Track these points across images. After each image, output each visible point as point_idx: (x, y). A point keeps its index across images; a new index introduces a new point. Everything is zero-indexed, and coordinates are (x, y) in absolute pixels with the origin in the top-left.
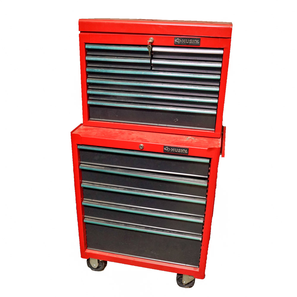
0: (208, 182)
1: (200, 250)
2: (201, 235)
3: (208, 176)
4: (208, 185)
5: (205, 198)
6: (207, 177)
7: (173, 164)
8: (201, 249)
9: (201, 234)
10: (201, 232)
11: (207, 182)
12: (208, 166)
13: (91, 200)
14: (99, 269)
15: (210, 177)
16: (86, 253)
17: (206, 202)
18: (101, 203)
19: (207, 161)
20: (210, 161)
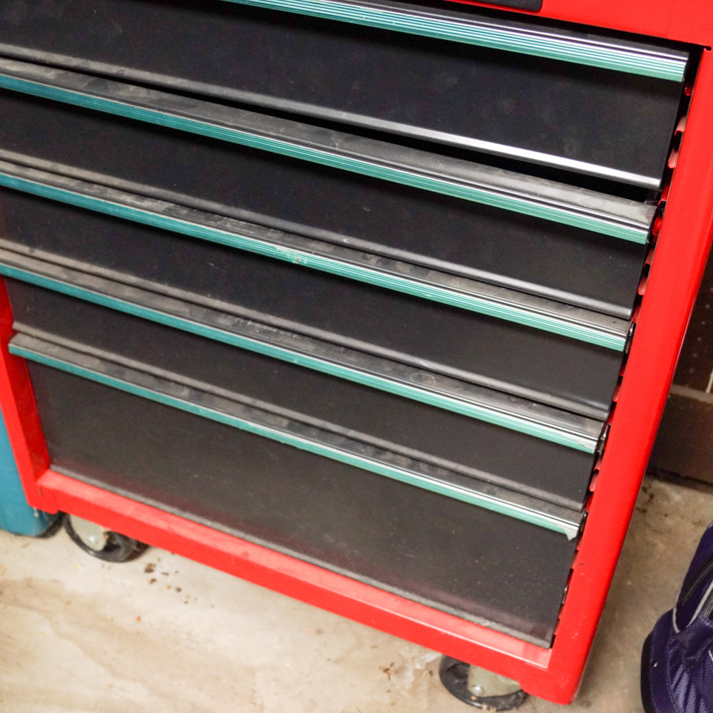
0: (658, 215)
1: (567, 573)
2: (577, 511)
3: (667, 175)
4: (652, 237)
5: (628, 312)
6: (656, 182)
7: (447, 76)
8: (571, 571)
9: (580, 506)
10: (582, 492)
11: (652, 213)
12: (674, 107)
13: (26, 249)
14: (113, 554)
15: (677, 183)
16: (42, 489)
17: (629, 339)
18: (74, 273)
19: (671, 67)
20: (691, 72)
